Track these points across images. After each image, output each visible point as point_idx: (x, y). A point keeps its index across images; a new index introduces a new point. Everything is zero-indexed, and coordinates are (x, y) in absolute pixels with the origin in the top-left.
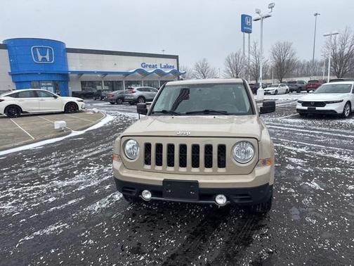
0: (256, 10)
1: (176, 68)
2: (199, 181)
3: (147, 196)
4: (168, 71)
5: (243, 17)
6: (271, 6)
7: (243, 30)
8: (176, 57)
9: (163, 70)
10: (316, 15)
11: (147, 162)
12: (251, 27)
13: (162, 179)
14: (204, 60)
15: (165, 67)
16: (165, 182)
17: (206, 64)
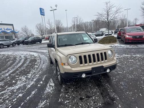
0: (51, 7)
1: (13, 30)
2: (103, 65)
3: (84, 76)
4: (9, 31)
5: (41, 9)
6: (56, 6)
7: (41, 14)
8: (12, 25)
9: (6, 31)
10: (66, 10)
11: (81, 63)
12: (44, 13)
13: (91, 68)
14: (25, 26)
15: (7, 29)
16: (93, 68)
17: (27, 28)
